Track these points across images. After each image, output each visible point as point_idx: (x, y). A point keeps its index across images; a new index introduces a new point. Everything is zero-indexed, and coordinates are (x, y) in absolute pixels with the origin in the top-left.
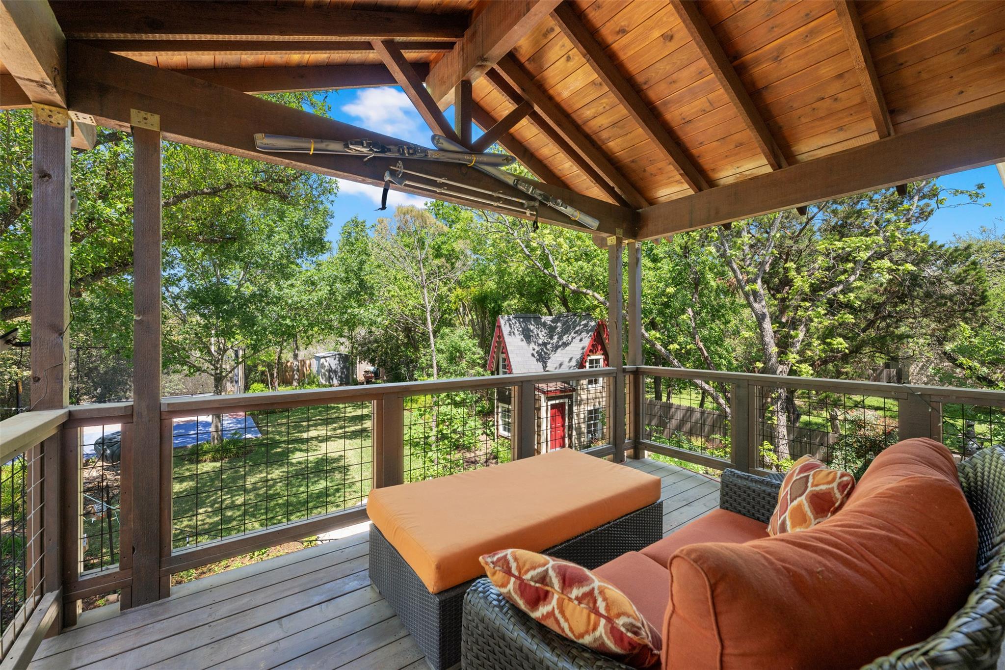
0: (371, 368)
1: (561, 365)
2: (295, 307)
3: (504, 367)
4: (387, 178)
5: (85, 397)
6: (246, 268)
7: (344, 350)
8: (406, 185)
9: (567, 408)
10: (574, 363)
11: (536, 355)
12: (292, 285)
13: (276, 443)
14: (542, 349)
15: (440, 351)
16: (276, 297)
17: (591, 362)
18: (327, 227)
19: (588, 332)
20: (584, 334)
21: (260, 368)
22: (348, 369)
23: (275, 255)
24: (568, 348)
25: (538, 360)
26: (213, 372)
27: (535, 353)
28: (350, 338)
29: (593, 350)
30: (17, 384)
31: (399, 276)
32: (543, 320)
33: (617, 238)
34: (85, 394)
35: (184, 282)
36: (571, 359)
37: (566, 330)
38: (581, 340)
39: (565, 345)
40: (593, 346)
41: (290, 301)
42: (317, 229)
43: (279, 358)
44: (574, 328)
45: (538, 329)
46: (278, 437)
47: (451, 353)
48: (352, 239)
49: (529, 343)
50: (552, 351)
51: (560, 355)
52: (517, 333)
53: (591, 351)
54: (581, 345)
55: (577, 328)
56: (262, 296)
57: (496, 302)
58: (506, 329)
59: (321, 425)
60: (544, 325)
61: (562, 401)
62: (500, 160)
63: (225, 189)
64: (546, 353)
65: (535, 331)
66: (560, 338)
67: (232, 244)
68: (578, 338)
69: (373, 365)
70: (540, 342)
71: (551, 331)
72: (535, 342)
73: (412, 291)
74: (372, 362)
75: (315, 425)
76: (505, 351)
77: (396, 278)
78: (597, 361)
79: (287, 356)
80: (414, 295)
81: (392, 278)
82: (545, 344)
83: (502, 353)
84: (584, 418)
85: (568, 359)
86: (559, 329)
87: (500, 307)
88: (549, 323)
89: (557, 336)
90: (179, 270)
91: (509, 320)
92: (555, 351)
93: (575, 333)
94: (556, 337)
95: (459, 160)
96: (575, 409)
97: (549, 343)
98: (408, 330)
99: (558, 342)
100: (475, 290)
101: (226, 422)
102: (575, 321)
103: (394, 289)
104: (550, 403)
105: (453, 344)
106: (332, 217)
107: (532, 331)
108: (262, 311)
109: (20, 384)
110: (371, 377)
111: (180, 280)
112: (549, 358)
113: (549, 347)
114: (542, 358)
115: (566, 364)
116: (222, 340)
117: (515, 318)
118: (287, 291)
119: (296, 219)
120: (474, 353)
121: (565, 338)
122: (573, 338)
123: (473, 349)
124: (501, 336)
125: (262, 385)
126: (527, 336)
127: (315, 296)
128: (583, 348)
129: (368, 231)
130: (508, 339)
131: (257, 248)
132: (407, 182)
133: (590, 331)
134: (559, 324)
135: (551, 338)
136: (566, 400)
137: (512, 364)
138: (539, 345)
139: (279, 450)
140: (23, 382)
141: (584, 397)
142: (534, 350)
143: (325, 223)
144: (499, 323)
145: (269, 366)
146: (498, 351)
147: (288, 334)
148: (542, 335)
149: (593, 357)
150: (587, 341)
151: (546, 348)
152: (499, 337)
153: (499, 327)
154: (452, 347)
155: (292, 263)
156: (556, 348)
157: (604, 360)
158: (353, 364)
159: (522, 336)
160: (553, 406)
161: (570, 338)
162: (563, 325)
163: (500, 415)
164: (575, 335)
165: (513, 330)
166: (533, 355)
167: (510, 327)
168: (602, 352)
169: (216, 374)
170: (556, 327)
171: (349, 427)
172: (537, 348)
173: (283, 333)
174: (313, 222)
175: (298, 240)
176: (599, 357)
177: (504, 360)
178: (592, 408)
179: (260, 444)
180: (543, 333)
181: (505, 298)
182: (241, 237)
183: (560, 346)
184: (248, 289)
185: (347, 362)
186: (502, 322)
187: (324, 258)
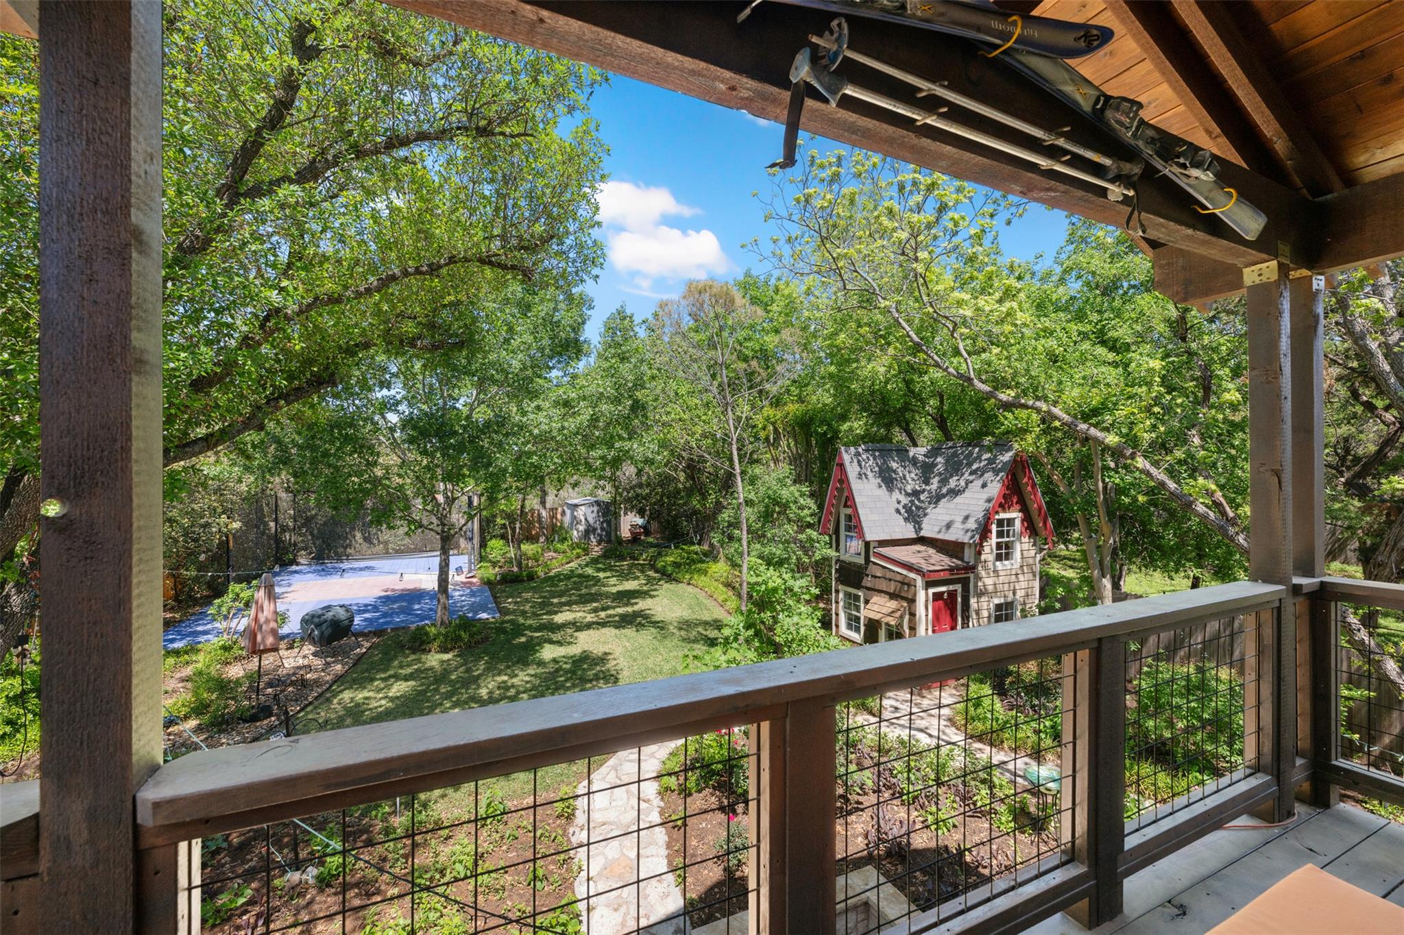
0: (640, 521)
1: (948, 526)
2: (544, 439)
3: (849, 529)
4: (802, 71)
5: (303, 553)
6: (481, 386)
7: (604, 496)
8: (848, 103)
9: (959, 599)
10: (972, 524)
11: (903, 511)
12: (538, 408)
13: (518, 630)
14: (912, 502)
15: (749, 503)
16: (517, 425)
17: (1000, 523)
18: (584, 323)
19: (996, 472)
20: (989, 476)
21: (499, 521)
22: (609, 523)
23: (516, 364)
24: (958, 499)
25: (906, 520)
26: (439, 529)
27: (900, 507)
28: (613, 479)
29: (1005, 505)
30: (227, 537)
31: (682, 391)
32: (911, 454)
33: (1280, 265)
34: (303, 549)
35: (403, 407)
36: (967, 518)
37: (954, 468)
38: (984, 486)
39: (955, 493)
40: (1005, 497)
41: (536, 431)
42: (571, 326)
43: (523, 507)
44: (970, 465)
45: (905, 467)
46: (521, 620)
47: (767, 507)
48: (619, 339)
49: (890, 489)
50: (930, 503)
51: (944, 511)
52: (870, 475)
53: (1001, 505)
54: (985, 494)
55: (975, 466)
56: (499, 423)
57: (829, 425)
58: (852, 470)
59: (576, 603)
60: (914, 461)
61: (951, 588)
62: (1067, 39)
63: (446, 265)
64: (918, 508)
65: (900, 470)
66: (944, 481)
67: (460, 351)
68: (979, 482)
69: (643, 517)
70: (909, 489)
71: (926, 471)
72: (900, 490)
73: (701, 413)
74: (641, 513)
75: (569, 603)
76: (850, 501)
77: (677, 394)
78: (1010, 522)
79: (533, 502)
80: (704, 418)
81: (672, 394)
82: (916, 493)
83: (846, 506)
84: (989, 617)
85: (960, 519)
86: (940, 468)
87: (837, 432)
88: (921, 458)
89: (937, 479)
90: (397, 391)
91: (858, 454)
92: (936, 503)
93: (971, 474)
94: (935, 482)
95: (979, 29)
96: (973, 601)
97: (924, 491)
98: (693, 468)
99: (940, 488)
100: (793, 408)
101: (457, 593)
102: (971, 453)
103: (676, 410)
104: (931, 591)
105: (770, 492)
106: (591, 308)
107: (895, 471)
108: (500, 444)
109: (231, 537)
110: (640, 534)
111: (398, 403)
112: (925, 515)
113: (922, 497)
114: (913, 515)
115: (958, 525)
116: (449, 486)
117: (867, 451)
118: (532, 416)
119: (542, 314)
120: (801, 508)
121: (953, 483)
122: (968, 483)
123: (802, 501)
124: (844, 480)
125: (502, 542)
126: (888, 480)
127: (571, 424)
128: (989, 501)
129: (637, 329)
130: (856, 485)
131: (492, 357)
132: (850, 91)
133: (1000, 470)
134: (939, 459)
135: (927, 482)
136: (958, 587)
137: (864, 524)
138: (907, 494)
139: (523, 639)
140: (234, 535)
141: (989, 581)
142: (899, 502)
143: (581, 316)
144: (841, 458)
145: (510, 517)
146: (839, 503)
147: (534, 478)
148: (912, 480)
149: (1003, 516)
150: (995, 487)
151: (919, 500)
152: (841, 481)
153: (841, 465)
154: (769, 497)
155: (540, 377)
156: (937, 498)
157: (1023, 521)
158: (617, 516)
159: (879, 480)
160: (937, 597)
161: (963, 483)
162: (947, 461)
163: (841, 604)
164: (971, 478)
165: (864, 471)
166: (898, 511)
167: (860, 465)
168: (1018, 507)
169: (443, 531)
170: (934, 465)
171: (614, 608)
172: (905, 500)
173: (528, 476)
174: (564, 316)
175: (546, 342)
176: (1015, 515)
177: (849, 518)
178: (1002, 601)
179: (500, 630)
180: (913, 475)
181: (844, 418)
182: (471, 340)
183: (944, 496)
184: (482, 414)
185: (608, 512)
186: (846, 458)
187: (581, 366)
